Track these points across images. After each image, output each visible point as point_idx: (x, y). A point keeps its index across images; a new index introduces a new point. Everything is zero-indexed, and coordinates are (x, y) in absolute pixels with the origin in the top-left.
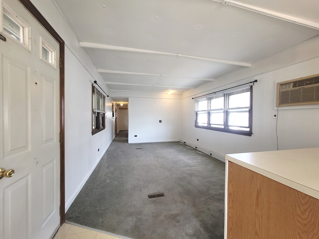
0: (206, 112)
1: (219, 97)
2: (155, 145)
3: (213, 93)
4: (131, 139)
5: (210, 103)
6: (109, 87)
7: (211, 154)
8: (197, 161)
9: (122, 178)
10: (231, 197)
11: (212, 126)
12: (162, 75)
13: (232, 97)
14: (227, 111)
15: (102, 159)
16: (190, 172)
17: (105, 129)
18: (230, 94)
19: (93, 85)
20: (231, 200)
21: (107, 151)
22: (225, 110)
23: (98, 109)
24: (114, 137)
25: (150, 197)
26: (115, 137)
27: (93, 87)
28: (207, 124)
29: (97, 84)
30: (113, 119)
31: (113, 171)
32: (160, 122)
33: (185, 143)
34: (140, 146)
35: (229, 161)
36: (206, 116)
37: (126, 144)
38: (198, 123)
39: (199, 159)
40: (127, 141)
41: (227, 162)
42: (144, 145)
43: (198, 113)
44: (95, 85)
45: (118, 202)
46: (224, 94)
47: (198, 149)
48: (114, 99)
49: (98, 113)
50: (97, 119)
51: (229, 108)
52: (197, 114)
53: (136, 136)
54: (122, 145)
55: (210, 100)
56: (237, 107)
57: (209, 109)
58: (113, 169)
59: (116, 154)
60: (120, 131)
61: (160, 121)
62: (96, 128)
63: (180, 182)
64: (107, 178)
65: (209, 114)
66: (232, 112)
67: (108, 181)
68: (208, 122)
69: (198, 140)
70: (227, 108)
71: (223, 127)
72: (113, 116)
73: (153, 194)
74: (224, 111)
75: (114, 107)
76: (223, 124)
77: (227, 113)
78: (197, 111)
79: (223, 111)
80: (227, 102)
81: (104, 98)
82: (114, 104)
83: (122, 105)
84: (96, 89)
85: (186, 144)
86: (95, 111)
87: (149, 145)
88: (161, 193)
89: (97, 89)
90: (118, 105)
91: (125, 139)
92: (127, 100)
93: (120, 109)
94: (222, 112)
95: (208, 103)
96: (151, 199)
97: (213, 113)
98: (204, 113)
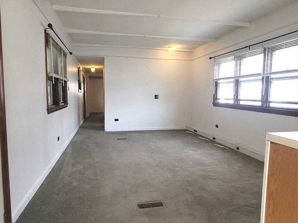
0: (233, 80)
1: (255, 54)
2: (147, 135)
3: (246, 47)
4: (110, 126)
5: (240, 65)
6: (73, 37)
7: (238, 148)
8: (215, 158)
9: (97, 179)
10: (271, 199)
11: (242, 103)
12: (160, 16)
13: (277, 54)
14: (268, 78)
15: (64, 153)
16: (203, 173)
17: (67, 106)
18: (274, 49)
19: (47, 32)
20: (272, 203)
21: (72, 143)
22: (265, 76)
23: (56, 72)
24: (82, 121)
25: (141, 206)
26: (84, 122)
27: (47, 36)
28: (234, 99)
29: (52, 29)
30: (79, 94)
31: (82, 170)
32: (156, 98)
33: (196, 131)
34: (123, 135)
35: (271, 143)
36: (232, 86)
37: (101, 132)
38: (219, 99)
39: (219, 155)
40: (103, 128)
41: (268, 144)
42: (130, 134)
43: (219, 81)
44: (49, 31)
45: (91, 213)
46: (265, 49)
47: (216, 140)
48: (81, 60)
49: (57, 79)
50: (55, 88)
51: (273, 71)
52: (217, 84)
53: (116, 120)
54: (95, 134)
55: (240, 60)
56: (285, 70)
57: (238, 75)
58: (82, 167)
59: (85, 146)
60: (91, 114)
61: (156, 96)
62: (53, 104)
63: (187, 187)
64: (73, 180)
65: (237, 83)
66: (277, 79)
67: (74, 184)
68: (234, 96)
69: (217, 126)
70: (269, 72)
71: (259, 104)
72: (80, 88)
73: (146, 203)
74: (263, 77)
75: (82, 73)
76: (260, 99)
77: (267, 81)
78: (217, 79)
79: (261, 77)
80: (269, 62)
81: (65, 55)
82: (81, 69)
83: (93, 70)
84: (51, 39)
85: (198, 133)
86: (51, 75)
87: (139, 134)
88: (158, 202)
89: (53, 39)
90: (87, 71)
91: (99, 125)
92: (101, 61)
93: (90, 77)
94: (260, 79)
95: (236, 65)
96: (142, 210)
97: (244, 81)
98: (229, 82)
